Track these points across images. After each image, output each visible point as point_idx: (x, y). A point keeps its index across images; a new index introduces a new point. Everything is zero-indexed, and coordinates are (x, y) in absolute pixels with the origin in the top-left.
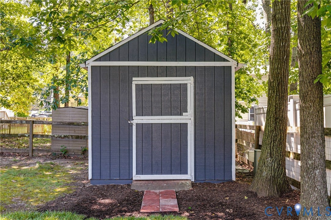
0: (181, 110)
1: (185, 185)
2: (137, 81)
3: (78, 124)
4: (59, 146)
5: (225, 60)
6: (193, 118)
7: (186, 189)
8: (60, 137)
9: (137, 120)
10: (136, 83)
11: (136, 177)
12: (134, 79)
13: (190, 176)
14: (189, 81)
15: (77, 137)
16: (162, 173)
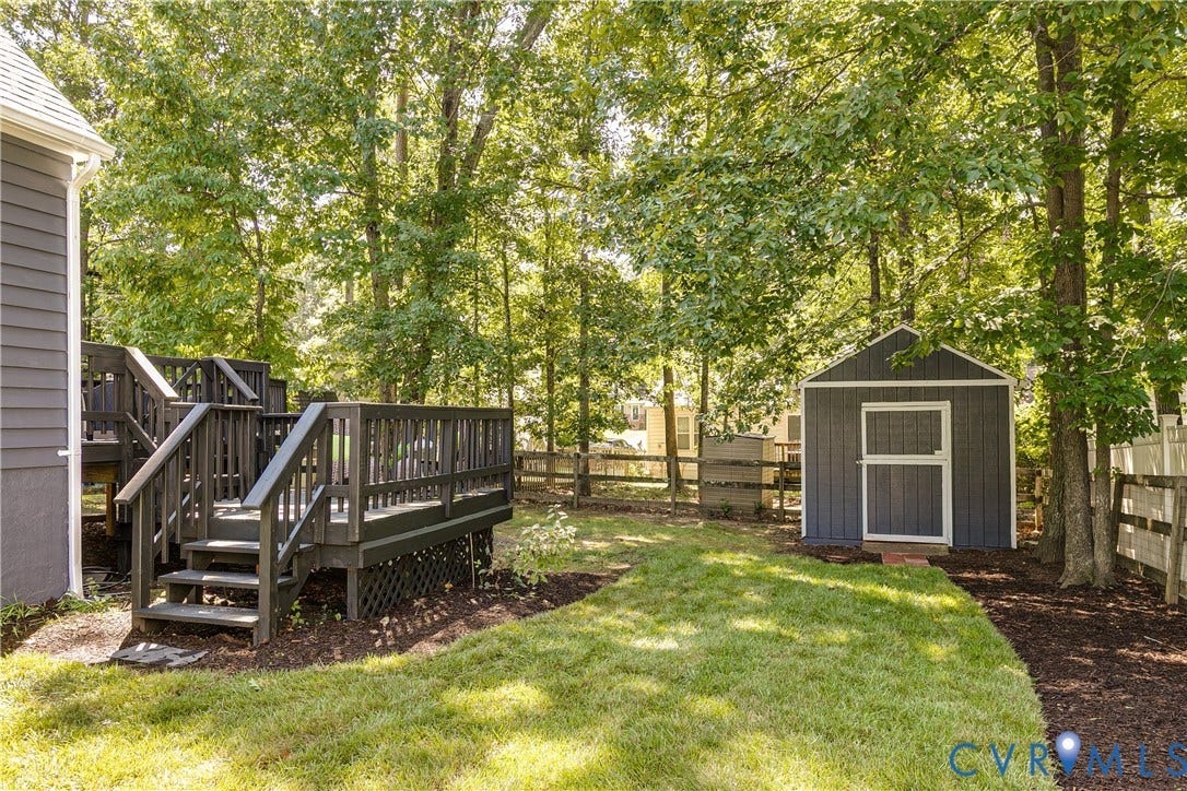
0: (933, 446)
1: (939, 550)
2: (868, 407)
3: (749, 464)
4: (716, 499)
5: (998, 377)
6: (950, 459)
7: (940, 554)
8: (719, 484)
9: (868, 460)
10: (867, 410)
11: (867, 536)
12: (863, 404)
13: (946, 538)
14: (945, 408)
15: (747, 486)
16: (904, 534)
